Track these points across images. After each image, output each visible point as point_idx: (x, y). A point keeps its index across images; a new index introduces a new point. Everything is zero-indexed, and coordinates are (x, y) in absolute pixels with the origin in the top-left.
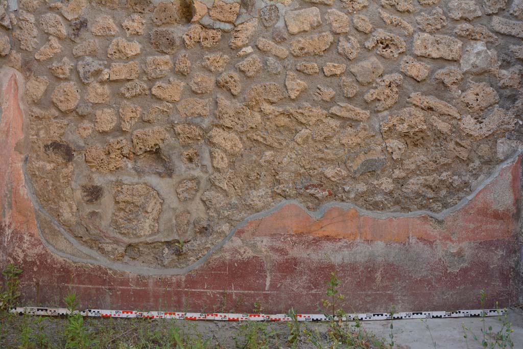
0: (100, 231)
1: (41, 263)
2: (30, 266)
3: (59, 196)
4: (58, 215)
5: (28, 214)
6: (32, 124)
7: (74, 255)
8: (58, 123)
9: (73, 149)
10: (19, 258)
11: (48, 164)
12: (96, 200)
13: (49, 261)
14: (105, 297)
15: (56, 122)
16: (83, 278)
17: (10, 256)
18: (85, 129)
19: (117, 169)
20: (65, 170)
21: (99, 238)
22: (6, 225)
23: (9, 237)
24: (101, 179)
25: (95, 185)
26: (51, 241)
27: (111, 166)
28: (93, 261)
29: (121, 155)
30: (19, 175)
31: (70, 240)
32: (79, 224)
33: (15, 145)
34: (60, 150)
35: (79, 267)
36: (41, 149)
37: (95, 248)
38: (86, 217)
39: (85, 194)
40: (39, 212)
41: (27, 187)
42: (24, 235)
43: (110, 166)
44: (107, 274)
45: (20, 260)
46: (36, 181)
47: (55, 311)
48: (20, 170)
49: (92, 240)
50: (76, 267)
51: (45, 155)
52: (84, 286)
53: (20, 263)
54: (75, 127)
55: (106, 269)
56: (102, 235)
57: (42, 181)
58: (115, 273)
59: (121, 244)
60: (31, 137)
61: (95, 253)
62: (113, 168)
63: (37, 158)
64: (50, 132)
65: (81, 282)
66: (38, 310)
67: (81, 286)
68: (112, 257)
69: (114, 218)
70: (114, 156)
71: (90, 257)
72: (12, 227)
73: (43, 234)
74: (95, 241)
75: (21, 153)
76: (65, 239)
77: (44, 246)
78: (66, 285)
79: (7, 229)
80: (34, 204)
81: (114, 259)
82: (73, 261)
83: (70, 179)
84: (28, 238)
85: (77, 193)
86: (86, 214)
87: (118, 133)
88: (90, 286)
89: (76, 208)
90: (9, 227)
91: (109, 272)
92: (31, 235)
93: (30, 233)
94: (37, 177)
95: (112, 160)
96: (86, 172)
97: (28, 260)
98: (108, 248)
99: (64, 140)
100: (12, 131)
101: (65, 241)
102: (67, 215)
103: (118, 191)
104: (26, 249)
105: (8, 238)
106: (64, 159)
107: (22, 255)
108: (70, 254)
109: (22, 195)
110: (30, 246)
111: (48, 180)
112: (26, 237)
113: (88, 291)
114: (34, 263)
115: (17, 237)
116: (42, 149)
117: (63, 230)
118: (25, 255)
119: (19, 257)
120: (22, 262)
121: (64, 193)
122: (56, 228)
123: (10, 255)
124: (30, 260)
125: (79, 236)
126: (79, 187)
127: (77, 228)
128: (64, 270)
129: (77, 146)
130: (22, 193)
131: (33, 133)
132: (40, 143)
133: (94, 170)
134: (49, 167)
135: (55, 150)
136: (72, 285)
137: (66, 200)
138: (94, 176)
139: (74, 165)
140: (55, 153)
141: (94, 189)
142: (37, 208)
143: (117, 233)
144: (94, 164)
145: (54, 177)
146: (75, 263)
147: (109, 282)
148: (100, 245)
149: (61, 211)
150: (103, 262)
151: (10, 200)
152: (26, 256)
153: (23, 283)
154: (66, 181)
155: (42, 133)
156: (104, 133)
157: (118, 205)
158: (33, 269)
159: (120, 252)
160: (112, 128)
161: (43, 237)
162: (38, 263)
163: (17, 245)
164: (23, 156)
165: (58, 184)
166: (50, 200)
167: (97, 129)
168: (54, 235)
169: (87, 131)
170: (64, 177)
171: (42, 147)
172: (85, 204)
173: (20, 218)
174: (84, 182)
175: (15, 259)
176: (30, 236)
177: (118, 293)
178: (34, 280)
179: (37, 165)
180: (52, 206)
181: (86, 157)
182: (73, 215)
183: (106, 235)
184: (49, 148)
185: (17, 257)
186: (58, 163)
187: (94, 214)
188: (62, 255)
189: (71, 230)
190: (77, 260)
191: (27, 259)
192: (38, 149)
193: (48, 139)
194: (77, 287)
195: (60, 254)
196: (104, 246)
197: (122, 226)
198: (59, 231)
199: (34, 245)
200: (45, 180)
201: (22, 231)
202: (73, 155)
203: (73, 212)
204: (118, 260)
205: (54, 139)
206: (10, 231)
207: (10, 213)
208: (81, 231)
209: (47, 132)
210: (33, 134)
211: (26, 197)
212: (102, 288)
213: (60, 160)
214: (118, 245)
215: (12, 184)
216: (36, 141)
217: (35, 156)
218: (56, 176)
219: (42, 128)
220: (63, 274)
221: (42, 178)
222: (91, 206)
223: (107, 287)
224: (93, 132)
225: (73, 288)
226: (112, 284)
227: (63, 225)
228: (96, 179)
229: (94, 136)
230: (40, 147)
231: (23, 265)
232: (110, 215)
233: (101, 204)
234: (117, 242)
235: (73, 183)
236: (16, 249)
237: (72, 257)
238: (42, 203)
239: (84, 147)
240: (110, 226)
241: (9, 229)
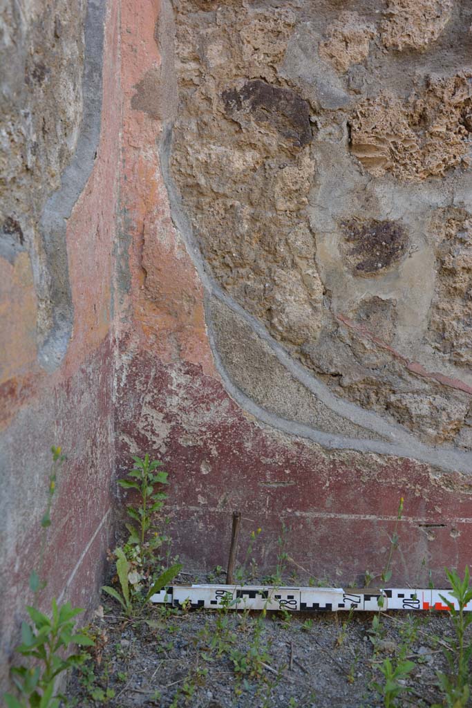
0: (394, 356)
1: (224, 451)
2: (187, 460)
3: (274, 252)
4: (270, 310)
5: (182, 305)
6: (181, 23)
7: (320, 428)
8: (266, 19)
9: (315, 103)
10: (154, 438)
11: (237, 154)
12: (387, 264)
13: (248, 445)
14: (413, 549)
15: (257, 16)
16: (350, 495)
17: (129, 433)
18: (346, 41)
19: (446, 170)
20: (290, 171)
21: (391, 378)
22: (114, 341)
23: (124, 377)
24: (400, 201)
25: (381, 219)
26: (249, 388)
27: (434, 162)
28: (382, 447)
29: (463, 127)
30: (151, 186)
31: (307, 384)
32: (333, 336)
33: (136, 91)
34: (274, 108)
35: (342, 463)
36: (214, 108)
37: (376, 407)
38: (351, 315)
39: (351, 245)
40: (215, 302)
41: (177, 224)
42: (169, 371)
43: (428, 159)
44: (424, 481)
45: (159, 442)
46: (199, 207)
47: (290, 597)
48: (154, 170)
49: (372, 383)
50: (333, 462)
51: (224, 124)
52: (353, 517)
53: (157, 451)
54: (317, 35)
55: (425, 469)
56: (399, 366)
57: (219, 206)
58: (450, 480)
59: (458, 393)
60: (178, 65)
61: (378, 421)
62: (439, 166)
63: (200, 136)
64: (241, 50)
65: (346, 507)
66: (240, 594)
67: (345, 516)
68: (430, 431)
69: (437, 318)
70: (444, 130)
71: (372, 434)
72: (132, 346)
73: (225, 367)
74: (377, 386)
75: (155, 116)
76: (294, 379)
77: (232, 404)
78: (298, 514)
79: (116, 353)
80: (202, 278)
81: (436, 440)
82: (323, 447)
83: (305, 199)
84: (183, 380)
85: (326, 244)
86: (355, 306)
87: (451, 56)
88: (373, 517)
89: (321, 289)
90: (123, 345)
91: (432, 477)
92: (193, 371)
93: (188, 363)
94: (201, 193)
95: (435, 141)
96: (354, 179)
97: (184, 445)
98: (421, 406)
99: (282, 75)
100: (123, 42)
101: (294, 386)
102: (296, 309)
103: (449, 236)
104: (175, 410)
105: (119, 380)
106: (288, 136)
107: (163, 430)
108: (308, 425)
109: (168, 248)
110: (187, 403)
111: (237, 203)
112: (177, 378)
113: (365, 531)
114: (200, 453)
115: (147, 377)
116: (218, 105)
117: (284, 354)
118: (173, 428)
119: (158, 435)
120: (163, 450)
121: (287, 243)
122: (267, 348)
123: (127, 428)
124: (190, 443)
125: (333, 370)
126: (332, 225)
127: (324, 348)
128: (294, 472)
129: (328, 96)
130: (164, 241)
131: (186, 51)
132: (211, 84)
133: (378, 171)
134: (240, 161)
135: (259, 108)
136: (317, 515)
137: (294, 265)
138: (379, 190)
139: (318, 156)
140: (259, 120)
141: (378, 229)
142: (209, 288)
143: (443, 361)
144: (378, 154)
145: (256, 195)
146: (329, 451)
147: (430, 506)
148: (393, 398)
149: (278, 297)
150: (409, 447)
151: (122, 263)
152: (176, 431)
153: (168, 507)
154: (292, 206)
155: (216, 54)
156: (412, 54)
157: (450, 281)
158: (198, 471)
159: (454, 417)
160: (436, 36)
161: (225, 377)
162: (215, 453)
163: (148, 398)
164: (160, 127)
165: (270, 215)
166: (242, 266)
167: (389, 43)
168: (260, 370)
169: (353, 49)
170: (289, 195)
171: (215, 102)
172: (350, 277)
173: (158, 320)
174: (348, 208)
175: (142, 441)
176: (187, 373)
177: (452, 535)
178: (201, 500)
179: (202, 157)
180: (249, 283)
181: (350, 132)
182: (315, 309)
183: (413, 367)
184: (239, 103)
185: (148, 435)
186: (268, 152)
187: (375, 305)
188: (288, 430)
189: (306, 355)
190: (336, 442)
191: (180, 441)
192: (204, 105)
193: (234, 71)
194: (331, 519)
195: (281, 423)
196: (408, 400)
197: (462, 341)
198: (276, 358)
199: (200, 401)
200: (229, 204)
201: (164, 356)
202: (315, 124)
203: (315, 300)
204: (446, 439)
205: (257, 72)
206: (124, 357)
207: (125, 305)
208: (337, 359)
209: (233, 46)
210: (186, 55)
211: (178, 254)
212: (407, 524)
213: (273, 140)
214: (448, 398)
215: (129, 216)
216: (196, 80)
217: (194, 127)
218: (263, 192)
219: (215, 37)
220: (292, 482)
221: (217, 195)
222: (370, 282)
223: (423, 520)
224: (374, 49)
225: (316, 522)
226: (439, 510)
227: (283, 339)
228: (383, 202)
229: (375, 63)
230: (209, 99)
231: (168, 459)
232: (424, 310)
233: (398, 277)
234: (443, 388)
235: (315, 215)
236: (146, 410)
237: (316, 432)
238: (220, 272)
239: (345, 99)
240: (425, 342)
241: (122, 351)
